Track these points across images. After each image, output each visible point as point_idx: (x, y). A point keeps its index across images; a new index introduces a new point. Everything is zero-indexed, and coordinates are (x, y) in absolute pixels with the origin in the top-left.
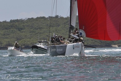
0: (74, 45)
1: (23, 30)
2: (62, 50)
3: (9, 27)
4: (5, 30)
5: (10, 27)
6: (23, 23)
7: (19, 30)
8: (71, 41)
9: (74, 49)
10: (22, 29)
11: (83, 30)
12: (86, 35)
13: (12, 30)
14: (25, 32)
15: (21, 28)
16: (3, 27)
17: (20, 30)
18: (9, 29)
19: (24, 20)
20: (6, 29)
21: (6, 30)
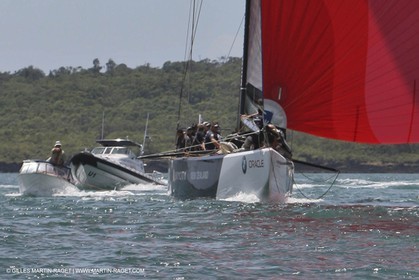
0: (244, 157)
1: (204, 99)
2: (205, 175)
3: (155, 88)
4: (138, 99)
5: (157, 90)
6: (211, 75)
7: (192, 102)
8: (238, 144)
9: (245, 171)
10: (201, 97)
11: (275, 103)
12: (288, 121)
13: (165, 98)
14: (211, 109)
15: (200, 93)
16: (133, 88)
17: (196, 99)
18: (155, 95)
19: (217, 64)
20: (144, 95)
21: (144, 101)
